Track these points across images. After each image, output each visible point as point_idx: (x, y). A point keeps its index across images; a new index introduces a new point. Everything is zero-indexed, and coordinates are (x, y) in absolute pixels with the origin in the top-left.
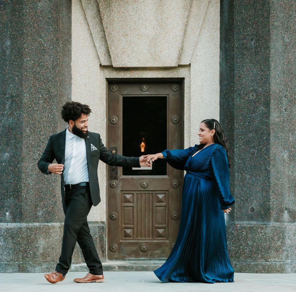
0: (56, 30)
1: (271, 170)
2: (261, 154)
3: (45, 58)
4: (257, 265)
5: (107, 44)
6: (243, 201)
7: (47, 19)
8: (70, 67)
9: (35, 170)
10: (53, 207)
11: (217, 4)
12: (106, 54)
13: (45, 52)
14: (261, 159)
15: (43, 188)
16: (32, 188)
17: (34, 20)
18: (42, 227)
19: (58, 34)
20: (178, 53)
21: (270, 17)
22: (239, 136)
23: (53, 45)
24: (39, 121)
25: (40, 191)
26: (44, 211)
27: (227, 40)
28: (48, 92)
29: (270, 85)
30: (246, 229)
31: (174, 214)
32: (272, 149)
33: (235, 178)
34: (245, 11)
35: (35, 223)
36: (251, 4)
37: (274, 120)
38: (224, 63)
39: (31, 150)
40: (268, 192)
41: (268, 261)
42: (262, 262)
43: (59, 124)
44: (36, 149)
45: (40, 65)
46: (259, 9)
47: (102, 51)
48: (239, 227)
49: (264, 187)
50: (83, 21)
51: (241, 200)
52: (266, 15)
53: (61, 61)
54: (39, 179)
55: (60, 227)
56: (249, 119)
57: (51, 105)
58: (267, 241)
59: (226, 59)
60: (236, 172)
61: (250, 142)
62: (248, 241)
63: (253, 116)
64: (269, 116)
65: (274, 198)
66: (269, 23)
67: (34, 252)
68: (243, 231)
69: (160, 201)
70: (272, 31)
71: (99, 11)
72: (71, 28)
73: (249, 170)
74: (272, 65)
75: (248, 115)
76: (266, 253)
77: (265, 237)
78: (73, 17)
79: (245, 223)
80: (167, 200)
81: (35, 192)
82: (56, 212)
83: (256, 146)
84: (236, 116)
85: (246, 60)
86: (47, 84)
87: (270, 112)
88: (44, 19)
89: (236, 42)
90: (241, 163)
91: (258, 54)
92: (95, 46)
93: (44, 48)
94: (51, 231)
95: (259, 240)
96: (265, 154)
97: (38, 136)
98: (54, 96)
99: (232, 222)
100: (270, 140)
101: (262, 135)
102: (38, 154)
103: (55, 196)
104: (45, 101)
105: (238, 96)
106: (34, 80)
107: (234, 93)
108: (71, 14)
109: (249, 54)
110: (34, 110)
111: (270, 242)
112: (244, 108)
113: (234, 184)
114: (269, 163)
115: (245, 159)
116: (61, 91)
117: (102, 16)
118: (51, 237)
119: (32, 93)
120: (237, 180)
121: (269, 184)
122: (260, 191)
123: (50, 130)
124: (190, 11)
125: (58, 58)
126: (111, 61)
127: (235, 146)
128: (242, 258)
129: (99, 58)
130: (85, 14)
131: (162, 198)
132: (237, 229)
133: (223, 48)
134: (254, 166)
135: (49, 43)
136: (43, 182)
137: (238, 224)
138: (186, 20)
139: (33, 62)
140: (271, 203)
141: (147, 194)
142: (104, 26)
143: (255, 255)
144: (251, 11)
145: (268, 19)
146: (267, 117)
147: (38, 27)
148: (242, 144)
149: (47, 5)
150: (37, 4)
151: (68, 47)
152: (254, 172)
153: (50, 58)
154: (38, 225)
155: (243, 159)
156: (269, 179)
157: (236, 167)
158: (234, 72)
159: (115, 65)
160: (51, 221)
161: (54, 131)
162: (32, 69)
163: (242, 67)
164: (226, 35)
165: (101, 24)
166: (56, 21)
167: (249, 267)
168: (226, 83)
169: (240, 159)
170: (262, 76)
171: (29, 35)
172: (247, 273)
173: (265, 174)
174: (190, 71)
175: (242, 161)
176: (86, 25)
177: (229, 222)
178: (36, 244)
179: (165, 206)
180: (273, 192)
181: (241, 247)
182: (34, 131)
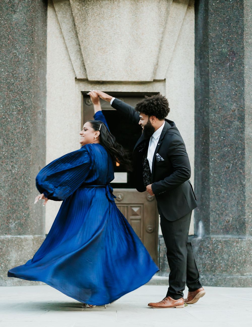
0: (31, 42)
1: (246, 184)
2: (236, 169)
3: (19, 70)
4: (232, 279)
5: (83, 58)
6: (218, 215)
7: (22, 31)
8: (45, 79)
9: (7, 181)
10: (26, 220)
11: (191, 21)
12: (82, 68)
13: (19, 64)
14: (236, 173)
15: (16, 199)
16: (5, 200)
17: (9, 31)
18: (14, 239)
19: (33, 46)
20: (153, 68)
21: (244, 34)
22: (214, 150)
23: (28, 57)
24: (12, 133)
25: (13, 203)
26: (17, 223)
27: (202, 56)
28: (22, 104)
29: (244, 100)
30: (221, 242)
31: (149, 227)
32: (247, 163)
33: (210, 191)
34: (219, 28)
35: (7, 235)
36: (225, 22)
37: (249, 135)
38: (199, 79)
39: (4, 161)
40: (243, 206)
41: (244, 275)
42: (237, 275)
43: (33, 136)
44: (9, 160)
45: (14, 77)
46: (234, 27)
47: (77, 64)
48: (215, 241)
49: (239, 201)
50: (58, 34)
51: (216, 213)
52: (240, 32)
53: (36, 73)
54: (12, 190)
55: (33, 239)
56: (224, 134)
57: (25, 116)
58: (242, 255)
59: (201, 75)
60: (211, 186)
61: (225, 156)
62: (223, 255)
63: (228, 130)
64: (244, 130)
65: (249, 212)
66: (243, 40)
67: (6, 265)
68: (218, 245)
69: (135, 214)
70: (246, 48)
71: (75, 25)
72: (46, 41)
73: (225, 184)
74: (246, 81)
75: (222, 130)
76: (242, 267)
77: (241, 251)
78: (48, 31)
79: (221, 237)
80: (142, 214)
81: (8, 203)
82: (29, 224)
83: (231, 161)
84: (211, 130)
85: (221, 76)
86: (21, 95)
87: (244, 127)
88: (19, 31)
89: (210, 58)
90: (216, 177)
91: (232, 70)
92: (70, 59)
93: (18, 59)
94: (24, 243)
95: (235, 254)
96: (240, 168)
97: (11, 147)
98: (28, 107)
99: (207, 236)
100: (244, 155)
101: (236, 149)
102: (10, 165)
103: (28, 208)
104: (19, 113)
105: (213, 110)
106: (7, 91)
107: (209, 108)
108: (47, 27)
109: (224, 70)
110: (7, 121)
111: (245, 255)
112: (219, 123)
113: (209, 198)
114: (244, 177)
115: (220, 173)
116: (36, 103)
117: (77, 30)
118: (23, 250)
119: (6, 104)
120: (213, 194)
121: (245, 198)
122: (236, 205)
123: (24, 141)
124: (165, 27)
125: (33, 70)
126: (86, 75)
127: (210, 160)
128: (217, 272)
129: (74, 71)
130: (60, 28)
131: (137, 211)
132: (212, 243)
133: (198, 64)
134: (229, 180)
135: (23, 55)
136: (15, 193)
137: (213, 238)
138: (161, 36)
139: (7, 73)
140: (246, 217)
141: (122, 207)
142: (80, 40)
143: (230, 269)
144: (225, 28)
145: (242, 36)
146: (241, 131)
147: (13, 39)
148: (217, 158)
149: (22, 17)
150: (12, 16)
151: (43, 60)
152: (229, 186)
153: (24, 69)
154: (11, 237)
155: (218, 173)
156: (244, 193)
157: (212, 181)
158: (209, 87)
159: (90, 79)
160: (24, 234)
161: (28, 142)
162: (6, 80)
163: (217, 82)
164: (201, 51)
165: (76, 37)
166: (32, 34)
167: (225, 281)
168: (200, 98)
169: (215, 173)
170: (237, 91)
171: (4, 47)
172: (223, 287)
173: (240, 188)
174: (165, 86)
175: (217, 175)
176: (62, 39)
177: (204, 236)
178: (8, 257)
179: (140, 220)
180: (248, 206)
181: (217, 261)
182: (7, 142)
